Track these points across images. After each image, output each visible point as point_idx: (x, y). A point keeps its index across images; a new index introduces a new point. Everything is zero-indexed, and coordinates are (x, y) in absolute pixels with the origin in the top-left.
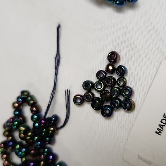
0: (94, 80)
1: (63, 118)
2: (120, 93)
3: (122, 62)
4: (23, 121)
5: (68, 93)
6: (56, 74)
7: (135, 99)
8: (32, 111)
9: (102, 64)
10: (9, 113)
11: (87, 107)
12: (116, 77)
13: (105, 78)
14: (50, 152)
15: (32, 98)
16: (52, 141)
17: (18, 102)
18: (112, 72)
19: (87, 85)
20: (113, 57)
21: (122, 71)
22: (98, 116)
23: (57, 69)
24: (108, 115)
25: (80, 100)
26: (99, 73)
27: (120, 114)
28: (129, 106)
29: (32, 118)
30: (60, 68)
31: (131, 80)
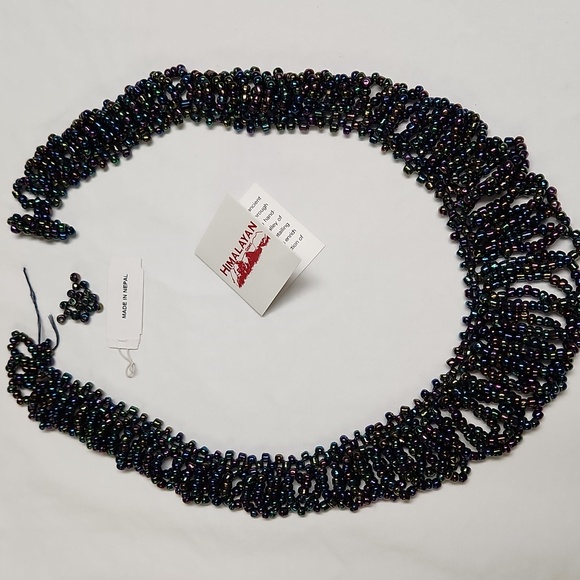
0: (67, 299)
1: (54, 339)
2: (89, 302)
3: (83, 279)
4: (22, 356)
5: (51, 318)
6: (36, 307)
7: (101, 301)
8: (26, 344)
9: (69, 285)
10: (8, 356)
11: (70, 322)
12: (82, 291)
13: (74, 294)
14: (54, 371)
15: (23, 334)
16: (52, 362)
17: (12, 343)
18: (78, 288)
19: (63, 305)
20: (75, 278)
21: (85, 285)
22: (81, 326)
23: (35, 303)
24: (86, 321)
25: (62, 319)
26: (69, 293)
27: (95, 317)
28: (98, 308)
29: (29, 350)
30: (37, 302)
31: (93, 289)
